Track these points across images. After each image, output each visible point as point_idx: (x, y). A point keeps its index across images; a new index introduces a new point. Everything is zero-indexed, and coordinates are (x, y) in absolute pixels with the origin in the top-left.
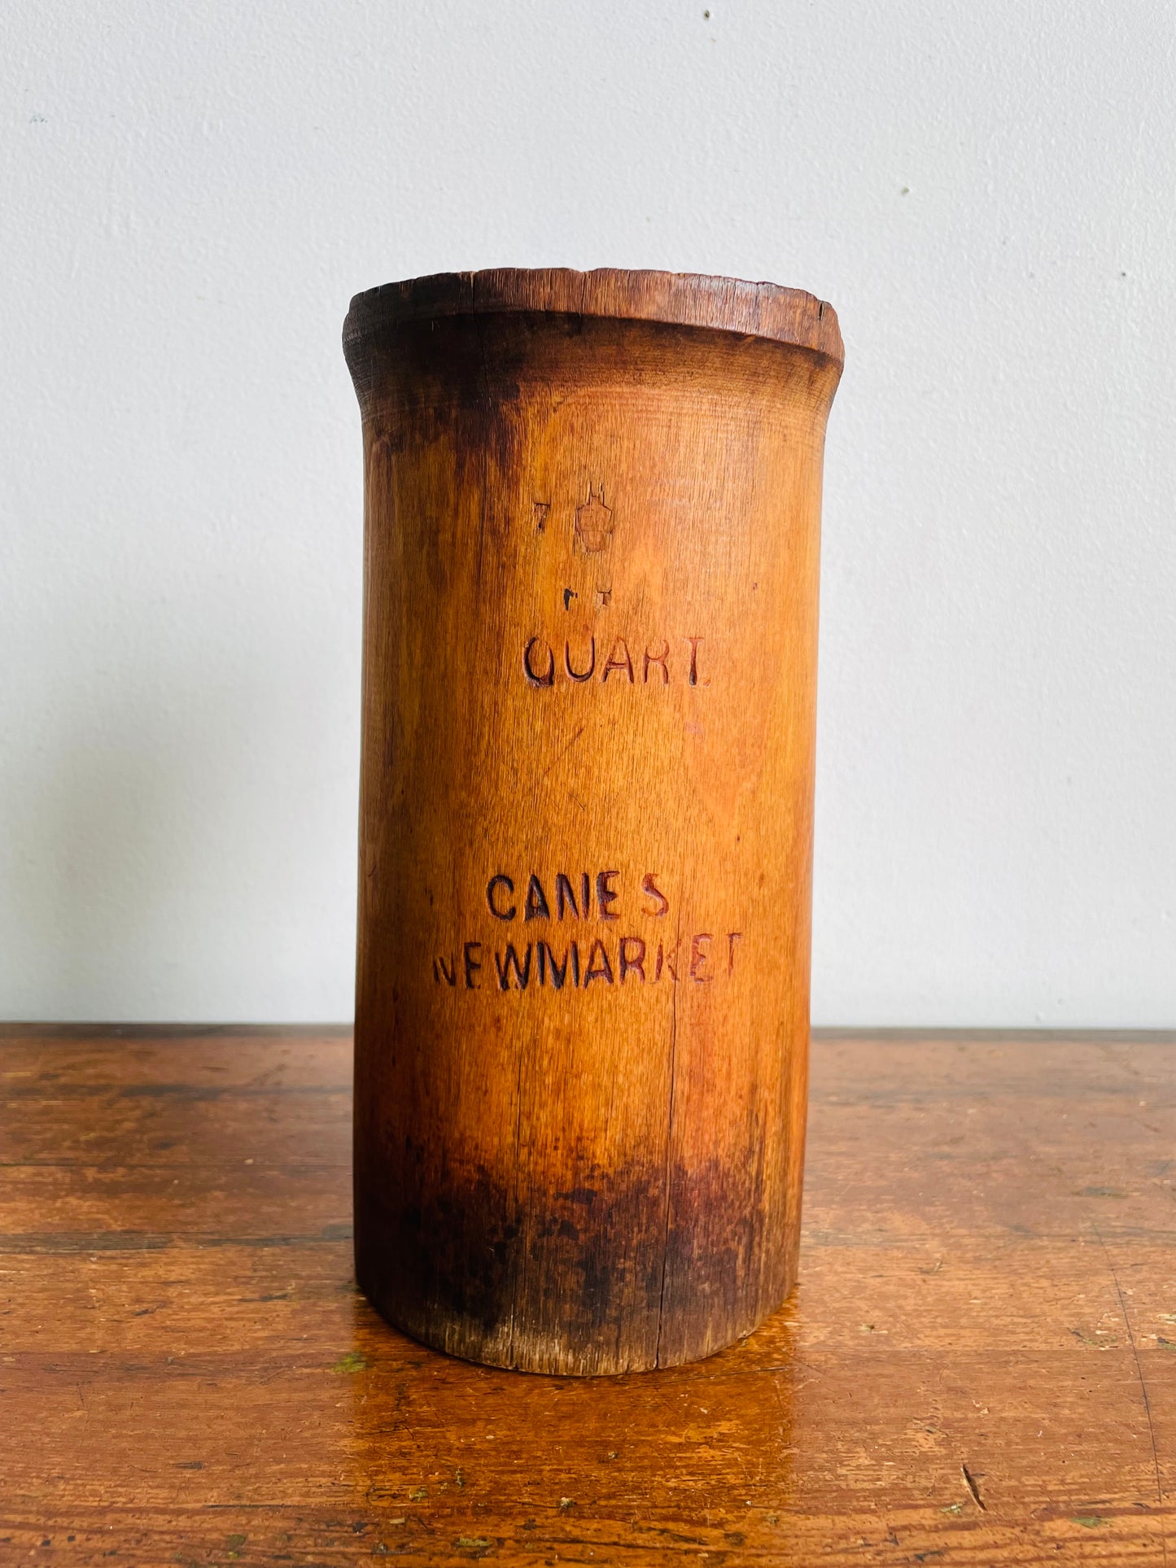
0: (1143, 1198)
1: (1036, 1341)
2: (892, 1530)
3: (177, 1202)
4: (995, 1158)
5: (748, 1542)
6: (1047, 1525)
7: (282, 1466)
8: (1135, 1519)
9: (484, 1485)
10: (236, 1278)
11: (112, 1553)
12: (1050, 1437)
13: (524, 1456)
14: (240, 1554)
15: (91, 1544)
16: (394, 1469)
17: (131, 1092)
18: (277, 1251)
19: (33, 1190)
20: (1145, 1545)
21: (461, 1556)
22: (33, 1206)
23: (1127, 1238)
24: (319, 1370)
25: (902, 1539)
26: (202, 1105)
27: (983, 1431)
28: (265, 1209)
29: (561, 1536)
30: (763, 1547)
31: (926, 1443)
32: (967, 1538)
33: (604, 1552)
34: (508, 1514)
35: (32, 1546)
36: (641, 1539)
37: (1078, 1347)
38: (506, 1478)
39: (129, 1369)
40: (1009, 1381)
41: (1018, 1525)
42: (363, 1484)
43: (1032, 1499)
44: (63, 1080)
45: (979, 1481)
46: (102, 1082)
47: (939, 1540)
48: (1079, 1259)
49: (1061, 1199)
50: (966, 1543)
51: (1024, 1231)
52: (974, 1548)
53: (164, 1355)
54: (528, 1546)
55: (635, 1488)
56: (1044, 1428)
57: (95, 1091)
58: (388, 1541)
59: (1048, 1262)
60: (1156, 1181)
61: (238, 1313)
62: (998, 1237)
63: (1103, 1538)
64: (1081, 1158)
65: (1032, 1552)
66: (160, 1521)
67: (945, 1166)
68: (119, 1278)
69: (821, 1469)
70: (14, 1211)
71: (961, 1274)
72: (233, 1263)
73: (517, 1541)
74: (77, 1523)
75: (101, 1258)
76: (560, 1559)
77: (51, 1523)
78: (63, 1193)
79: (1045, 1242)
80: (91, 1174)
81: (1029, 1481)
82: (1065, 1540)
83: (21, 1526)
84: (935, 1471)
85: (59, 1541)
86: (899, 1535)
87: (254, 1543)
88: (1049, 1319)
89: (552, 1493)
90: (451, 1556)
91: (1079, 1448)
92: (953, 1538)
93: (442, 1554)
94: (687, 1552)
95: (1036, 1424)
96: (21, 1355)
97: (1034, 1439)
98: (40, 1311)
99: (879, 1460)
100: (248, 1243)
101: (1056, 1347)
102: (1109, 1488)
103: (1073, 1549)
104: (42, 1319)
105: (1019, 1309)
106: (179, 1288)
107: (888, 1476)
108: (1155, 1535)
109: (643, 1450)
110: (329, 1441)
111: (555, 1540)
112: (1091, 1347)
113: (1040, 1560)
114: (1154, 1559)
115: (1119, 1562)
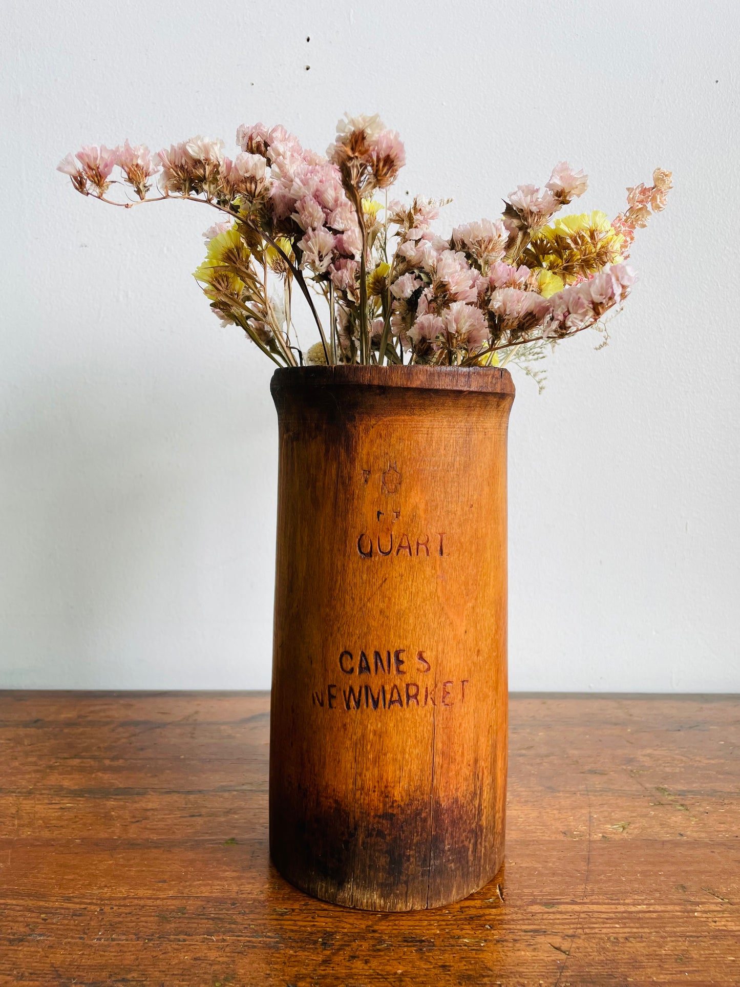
0: (615, 775)
1: (544, 836)
2: (461, 908)
3: (149, 775)
4: (547, 756)
6: (530, 907)
7: (201, 882)
8: (569, 906)
10: (178, 807)
11: (130, 913)
12: (540, 874)
14: (183, 914)
15: (120, 910)
16: (249, 883)
17: (124, 724)
18: (197, 796)
19: (81, 770)
20: (571, 916)
21: (276, 915)
22: (82, 777)
23: (601, 793)
24: (216, 846)
25: (465, 911)
26: (158, 730)
27: (511, 871)
28: (190, 778)
29: (319, 908)
32: (494, 911)
33: (337, 914)
34: (297, 900)
35: (96, 911)
37: (563, 839)
39: (132, 845)
40: (528, 852)
41: (517, 907)
42: (235, 888)
43: (526, 897)
44: (89, 718)
46: (109, 719)
47: (481, 912)
48: (575, 802)
49: (574, 775)
50: (493, 913)
51: (552, 789)
53: (147, 840)
54: (305, 911)
56: (539, 871)
57: (107, 723)
58: (246, 910)
59: (560, 803)
60: (624, 767)
61: (180, 822)
62: (538, 792)
63: (554, 913)
64: (589, 757)
65: (520, 917)
66: (149, 902)
67: (521, 760)
68: (123, 808)
70: (73, 779)
71: (517, 808)
72: (176, 801)
73: (300, 910)
74: (114, 902)
75: (115, 799)
76: (318, 916)
77: (102, 903)
78: (95, 771)
79: (561, 794)
80: (107, 762)
81: (526, 891)
82: (536, 913)
83: (90, 904)
85: (107, 909)
86: (464, 910)
87: (190, 910)
88: (553, 827)
90: (272, 915)
91: (553, 879)
92: (487, 911)
93: (268, 914)
94: (372, 914)
95: (535, 869)
96: (83, 839)
97: (533, 875)
98: (89, 821)
100: (183, 793)
101: (553, 839)
102: (561, 894)
103: (539, 916)
104: (91, 825)
105: (540, 822)
106: (152, 812)
108: (576, 912)
110: (221, 873)
111: (317, 910)
112: (570, 839)
113: (523, 920)
114: (573, 921)
115: (558, 921)
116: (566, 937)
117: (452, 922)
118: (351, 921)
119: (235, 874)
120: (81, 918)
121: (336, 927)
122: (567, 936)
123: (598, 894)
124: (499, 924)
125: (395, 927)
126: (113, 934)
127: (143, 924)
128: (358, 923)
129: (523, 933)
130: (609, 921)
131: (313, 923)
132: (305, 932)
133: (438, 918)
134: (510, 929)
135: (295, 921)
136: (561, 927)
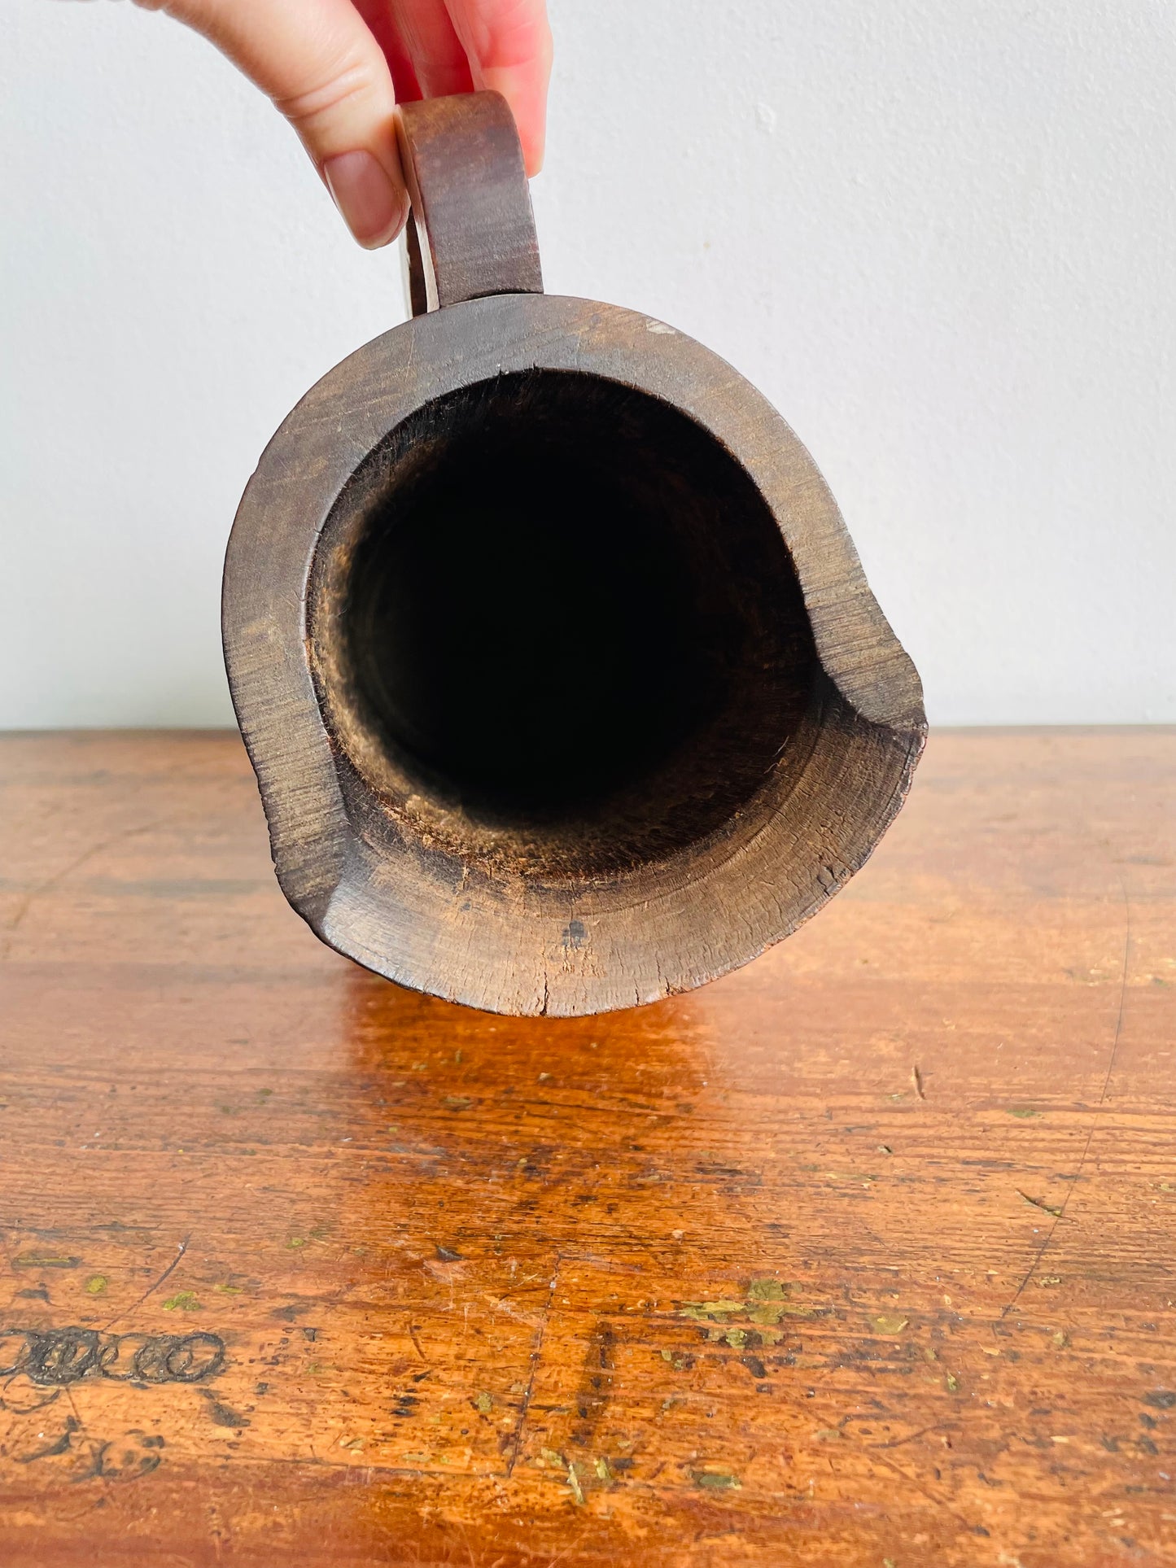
1: (1024, 976)
2: (830, 1110)
4: (1044, 832)
5: (695, 1111)
6: (980, 1114)
8: (1069, 1114)
9: (477, 1062)
11: (164, 1099)
12: (1010, 1049)
13: (518, 1043)
15: (148, 1092)
16: (404, 1049)
19: (151, 851)
20: (1071, 1134)
21: (445, 1109)
22: (148, 861)
23: (1155, 898)
25: (837, 1116)
27: (944, 1041)
29: (533, 1099)
30: (707, 1115)
31: (885, 1048)
32: (900, 1119)
33: (567, 1111)
34: (494, 1083)
35: (102, 1093)
36: (601, 1104)
38: (498, 1058)
39: (203, 976)
40: (985, 1006)
41: (951, 1112)
42: (377, 1057)
43: (973, 1094)
45: (927, 1079)
47: (871, 1119)
48: (1098, 914)
49: (1099, 865)
50: (896, 1123)
51: (1048, 891)
52: (903, 1126)
54: (504, 1105)
55: (607, 1069)
56: (1006, 1043)
57: (214, 779)
58: (388, 1097)
59: (1063, 915)
62: (1019, 895)
63: (1033, 1127)
64: (1134, 833)
65: (958, 1132)
67: (989, 838)
68: (207, 914)
69: (781, 1062)
70: (132, 865)
71: (970, 923)
73: (495, 1101)
74: (140, 1078)
75: (196, 901)
76: (529, 1114)
77: (119, 1078)
78: (175, 853)
79: (1068, 900)
81: (975, 1081)
82: (993, 1126)
83: (96, 1079)
84: (886, 1069)
85: (123, 1090)
86: (835, 1113)
87: (279, 1095)
88: (1045, 960)
89: (534, 1069)
90: (437, 1109)
91: (1035, 1058)
92: (885, 1119)
93: (429, 1107)
94: (639, 1115)
95: (999, 1039)
96: (117, 966)
97: (993, 1050)
98: (138, 936)
99: (836, 1060)
101: (1044, 982)
102: (1052, 1090)
103: (1000, 1133)
104: (139, 941)
105: (1018, 951)
107: (843, 1069)
108: (1084, 1127)
109: (623, 1043)
111: (527, 1102)
112: (1081, 983)
113: (962, 1138)
114: (1077, 1145)
115: (1041, 1145)
116: (1057, 1179)
117: (804, 1137)
118: (593, 1126)
119: (385, 1032)
120: (70, 1105)
121: (562, 1137)
122: (1061, 1176)
123: (1137, 1093)
124: (908, 1146)
125: (682, 1142)
126: (121, 1136)
127: (183, 1118)
128: (607, 1131)
129: (959, 1166)
130: (1158, 1149)
131: (513, 1128)
132: (497, 1143)
133: (776, 1127)
134: (933, 1156)
135: (481, 1122)
136: (1047, 1156)
